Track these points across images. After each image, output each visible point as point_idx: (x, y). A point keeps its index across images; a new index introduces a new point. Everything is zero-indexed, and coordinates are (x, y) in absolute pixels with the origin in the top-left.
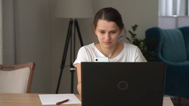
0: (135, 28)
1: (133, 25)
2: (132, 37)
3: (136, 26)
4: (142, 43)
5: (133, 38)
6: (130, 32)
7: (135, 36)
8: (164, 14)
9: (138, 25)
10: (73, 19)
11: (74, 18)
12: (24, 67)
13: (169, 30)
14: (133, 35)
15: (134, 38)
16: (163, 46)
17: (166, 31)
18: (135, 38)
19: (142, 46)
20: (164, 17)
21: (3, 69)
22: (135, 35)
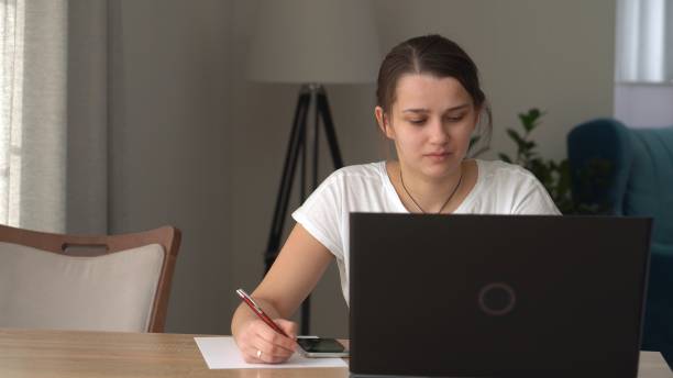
0: (530, 119)
1: (526, 112)
2: (521, 151)
3: (535, 114)
4: (555, 175)
5: (523, 156)
6: (514, 135)
7: (533, 150)
8: (632, 75)
9: (542, 110)
10: (312, 87)
11: (315, 84)
12: (140, 243)
13: (654, 133)
14: (525, 147)
15: (528, 155)
16: (630, 186)
17: (641, 134)
18: (532, 158)
19: (555, 184)
20: (632, 85)
21: (67, 250)
22: (531, 145)
